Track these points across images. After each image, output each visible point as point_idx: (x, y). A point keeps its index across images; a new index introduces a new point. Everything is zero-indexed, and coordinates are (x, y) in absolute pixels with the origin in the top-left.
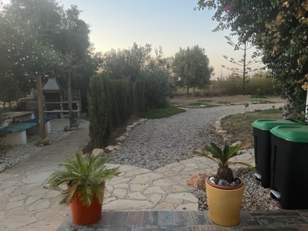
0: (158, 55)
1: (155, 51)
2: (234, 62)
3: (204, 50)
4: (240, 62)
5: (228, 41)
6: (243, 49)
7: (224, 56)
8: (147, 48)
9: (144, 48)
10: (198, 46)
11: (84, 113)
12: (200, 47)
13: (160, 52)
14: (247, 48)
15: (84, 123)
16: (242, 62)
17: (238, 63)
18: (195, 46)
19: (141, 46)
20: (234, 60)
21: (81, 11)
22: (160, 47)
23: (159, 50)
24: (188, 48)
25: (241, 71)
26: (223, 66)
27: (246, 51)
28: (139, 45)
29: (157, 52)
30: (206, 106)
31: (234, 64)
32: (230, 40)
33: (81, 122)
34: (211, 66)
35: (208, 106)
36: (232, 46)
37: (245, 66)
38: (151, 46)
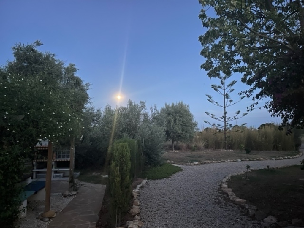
0: (153, 112)
1: (151, 109)
2: (215, 118)
3: (188, 106)
4: (220, 118)
5: (209, 99)
6: (222, 107)
7: (206, 112)
8: (141, 105)
9: (139, 105)
10: (182, 102)
11: (78, 172)
12: (184, 103)
13: (155, 109)
14: (227, 106)
15: (84, 186)
16: (222, 119)
17: (219, 118)
18: (180, 102)
19: (136, 103)
20: (215, 116)
21: (78, 69)
22: (155, 105)
23: (154, 108)
24: (173, 104)
25: (223, 126)
26: (205, 122)
27: (226, 108)
28: (134, 102)
29: (152, 109)
30: (199, 163)
31: (215, 120)
32: (212, 98)
33: (82, 185)
34: (195, 122)
35: (201, 163)
36: (213, 103)
37: (225, 122)
38: (145, 103)
